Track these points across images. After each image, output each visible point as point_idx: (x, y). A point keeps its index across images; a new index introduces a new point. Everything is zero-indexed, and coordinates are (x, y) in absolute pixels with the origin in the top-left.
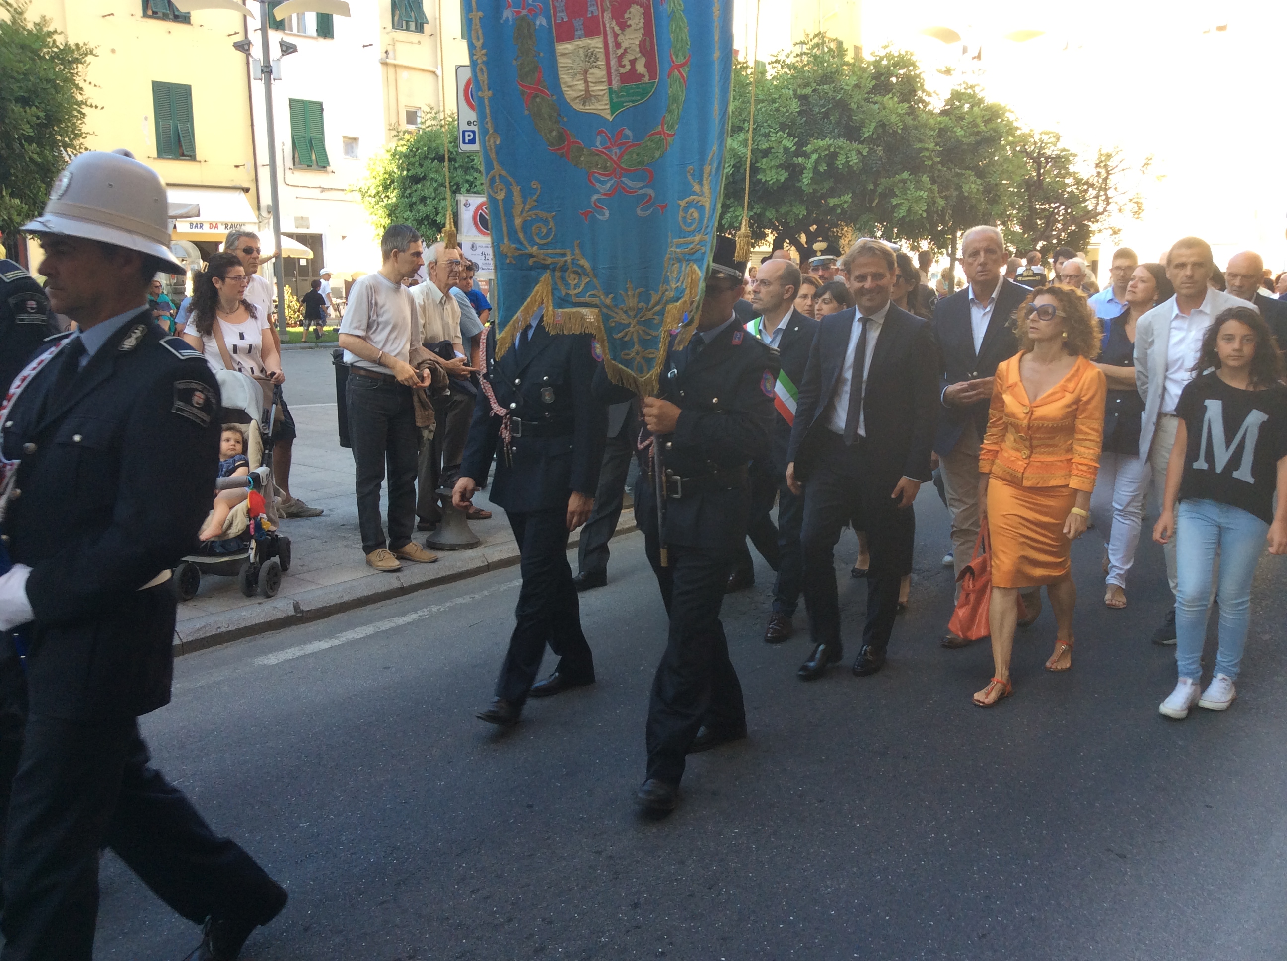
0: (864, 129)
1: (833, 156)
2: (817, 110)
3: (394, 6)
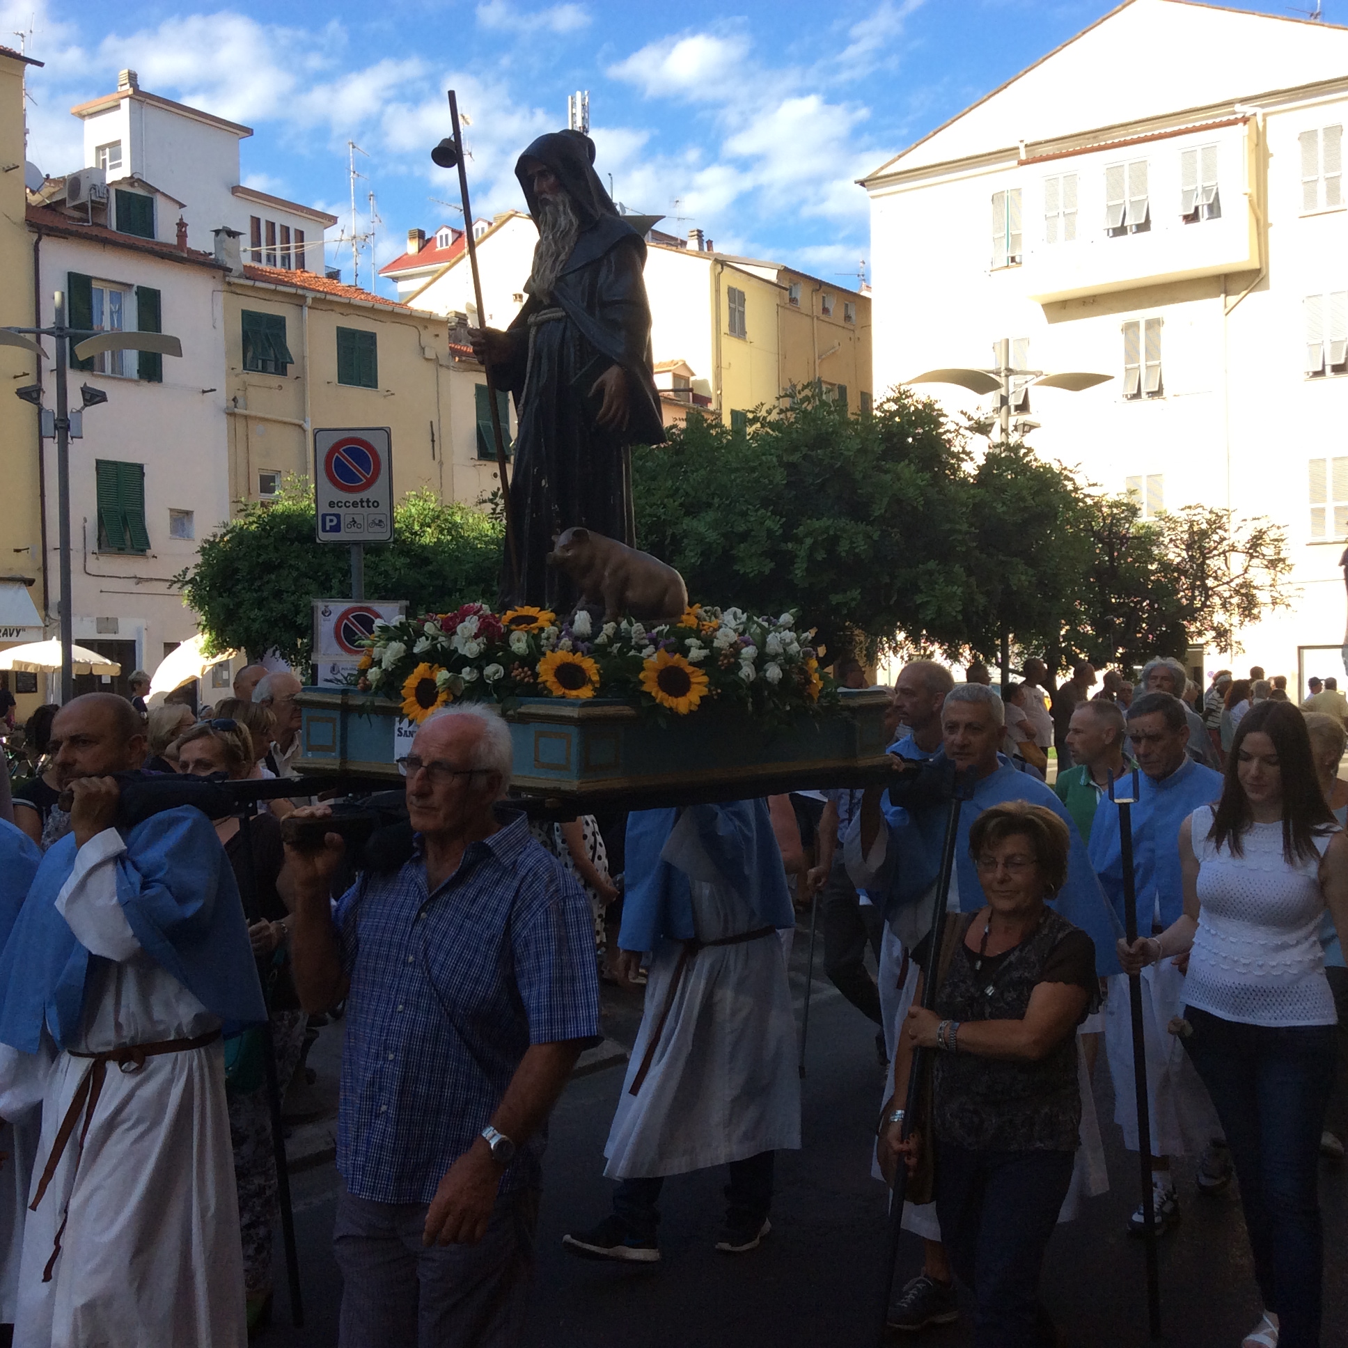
0: (874, 506)
1: (834, 540)
2: (811, 481)
3: (247, 340)
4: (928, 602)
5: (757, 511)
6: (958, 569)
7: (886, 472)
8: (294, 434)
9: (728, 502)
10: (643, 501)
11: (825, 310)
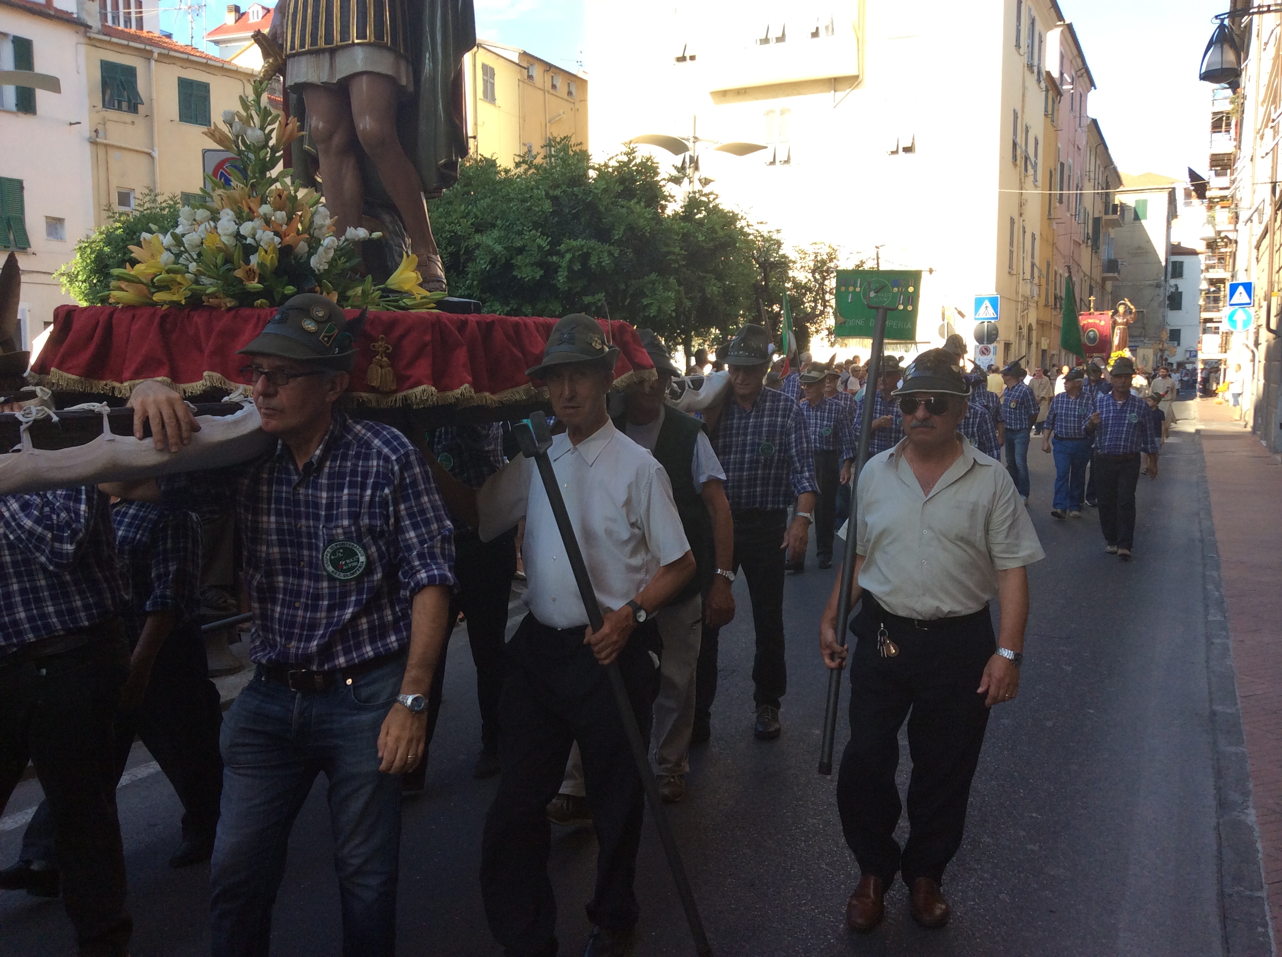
0: (614, 231)
1: (586, 257)
2: (567, 211)
3: (105, 84)
4: (651, 304)
5: (530, 231)
6: (672, 280)
7: (622, 207)
8: (144, 160)
9: (508, 224)
10: (443, 220)
11: (554, 86)
